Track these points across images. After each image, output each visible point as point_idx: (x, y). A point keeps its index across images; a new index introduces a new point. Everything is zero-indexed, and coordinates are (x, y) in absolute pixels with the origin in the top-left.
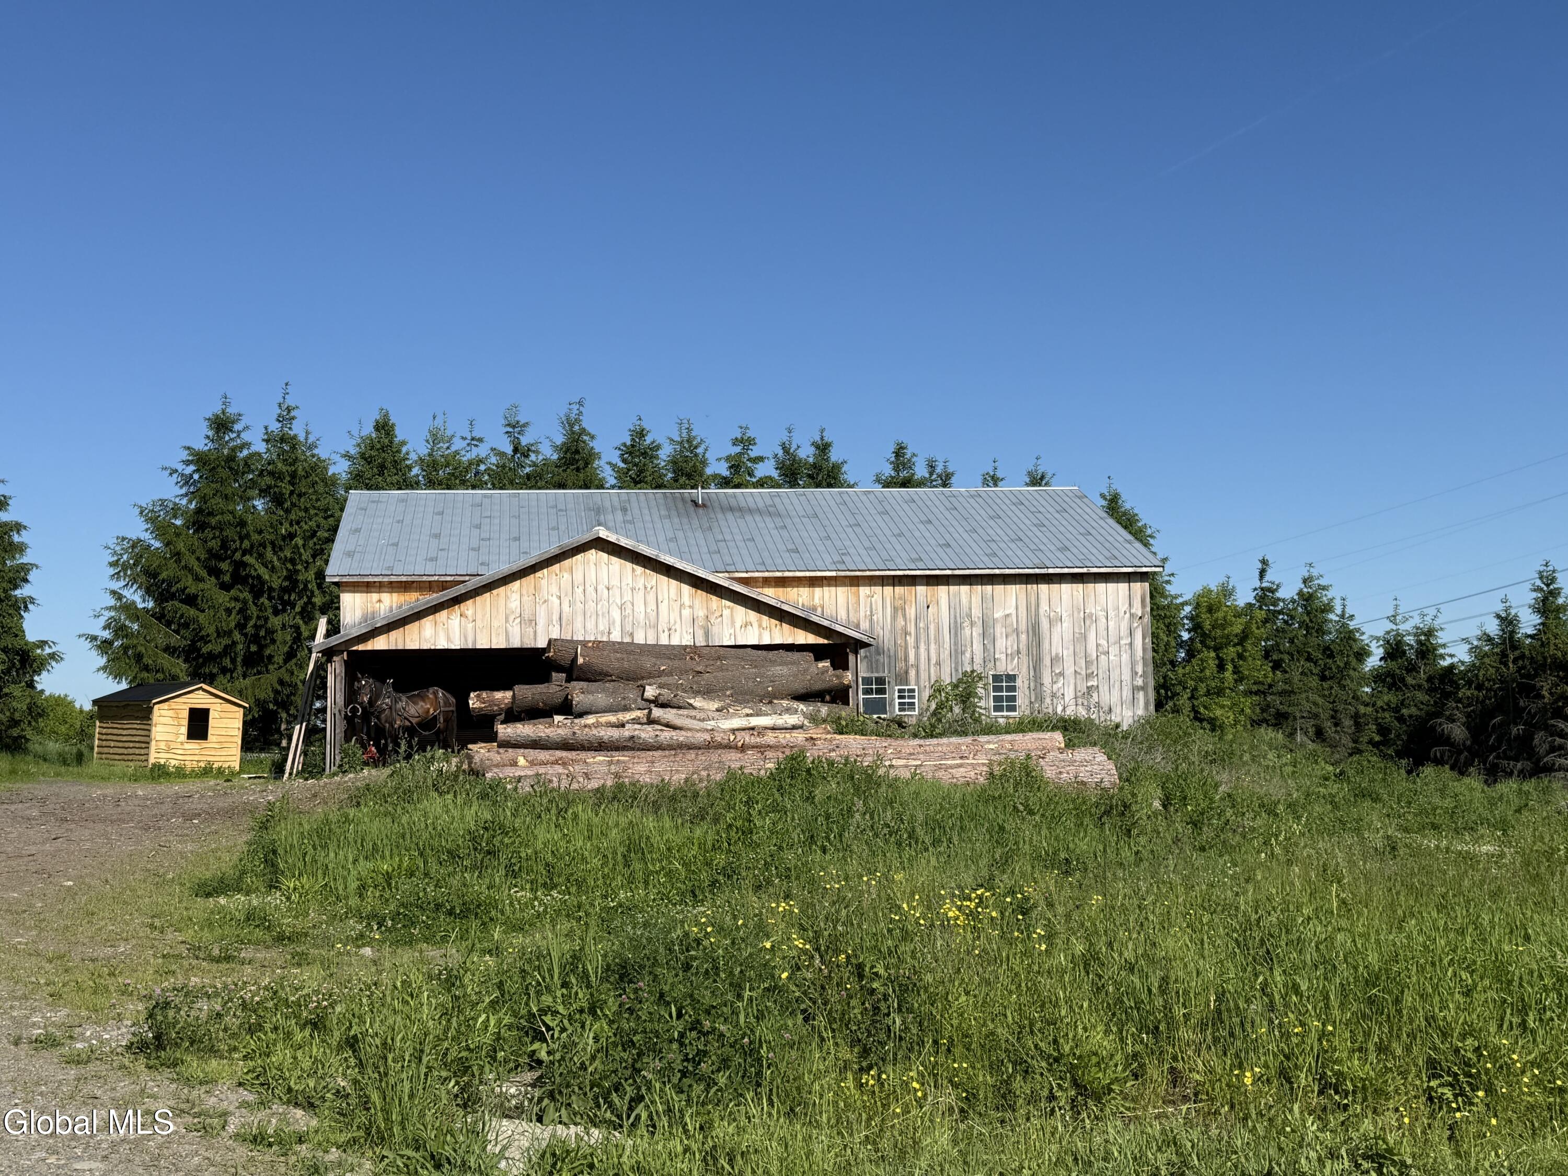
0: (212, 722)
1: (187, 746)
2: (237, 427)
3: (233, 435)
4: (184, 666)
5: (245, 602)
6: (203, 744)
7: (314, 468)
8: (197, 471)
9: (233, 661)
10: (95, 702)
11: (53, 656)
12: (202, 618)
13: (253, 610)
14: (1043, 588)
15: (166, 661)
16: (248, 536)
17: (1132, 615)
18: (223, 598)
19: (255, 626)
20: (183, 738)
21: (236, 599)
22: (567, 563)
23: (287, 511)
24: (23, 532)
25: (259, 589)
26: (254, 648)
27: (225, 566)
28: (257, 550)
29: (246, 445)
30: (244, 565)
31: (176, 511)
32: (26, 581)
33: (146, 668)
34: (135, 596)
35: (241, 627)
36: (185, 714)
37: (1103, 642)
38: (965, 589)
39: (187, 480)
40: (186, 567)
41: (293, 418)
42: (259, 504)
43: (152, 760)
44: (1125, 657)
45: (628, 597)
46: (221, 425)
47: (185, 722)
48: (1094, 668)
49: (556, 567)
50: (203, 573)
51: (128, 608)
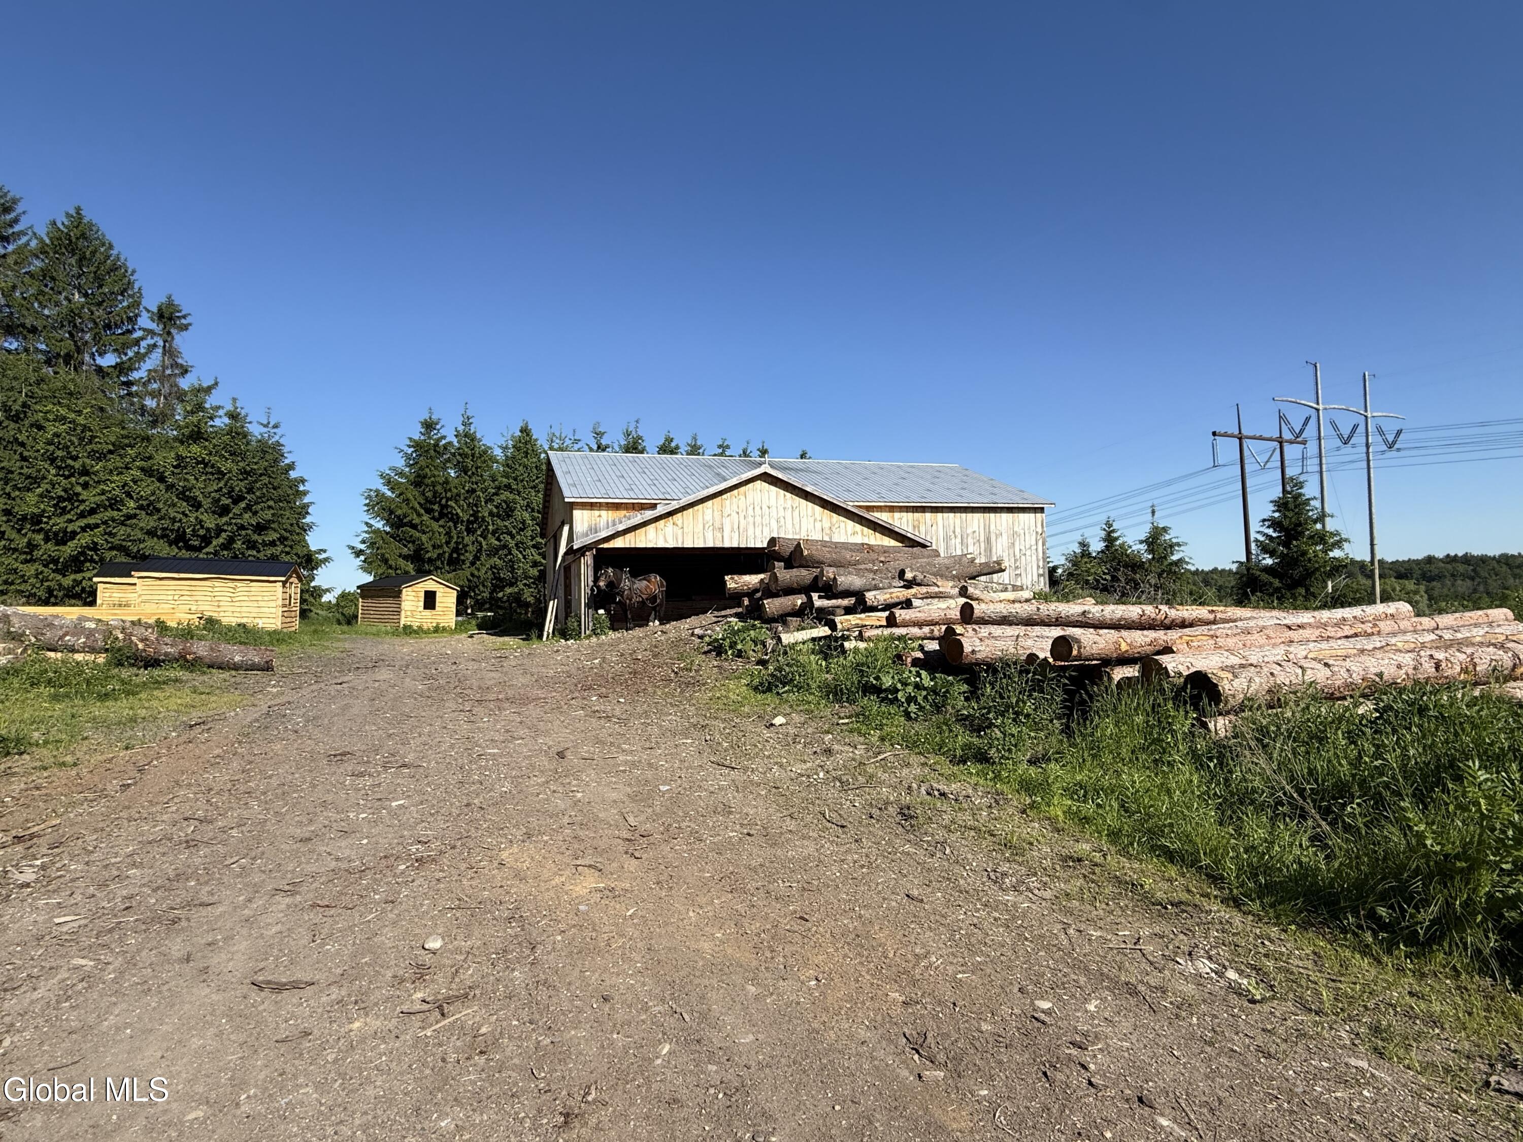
0: (438, 599)
1: (423, 614)
2: (438, 427)
3: (435, 432)
4: (412, 566)
5: (449, 528)
6: (434, 612)
7: (485, 452)
8: (415, 451)
9: (442, 563)
10: (358, 587)
11: (326, 560)
12: (424, 538)
13: (454, 533)
14: (992, 515)
15: (401, 562)
16: (450, 490)
17: (1037, 533)
18: (435, 525)
19: (456, 543)
20: (421, 609)
21: (443, 527)
22: (742, 489)
23: (470, 477)
24: (306, 484)
25: (456, 520)
26: (455, 555)
27: (436, 507)
28: (456, 498)
29: (444, 437)
30: (447, 506)
31: (401, 474)
32: (307, 513)
33: (390, 567)
34: (379, 524)
35: (447, 543)
36: (422, 594)
37: (1023, 548)
38: (951, 515)
39: (408, 457)
40: (412, 508)
41: (471, 423)
42: (452, 473)
43: (402, 623)
44: (1034, 558)
45: (781, 513)
46: (429, 426)
47: (422, 599)
48: (1018, 564)
49: (735, 492)
50: (422, 511)
51: (377, 532)
